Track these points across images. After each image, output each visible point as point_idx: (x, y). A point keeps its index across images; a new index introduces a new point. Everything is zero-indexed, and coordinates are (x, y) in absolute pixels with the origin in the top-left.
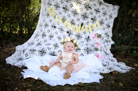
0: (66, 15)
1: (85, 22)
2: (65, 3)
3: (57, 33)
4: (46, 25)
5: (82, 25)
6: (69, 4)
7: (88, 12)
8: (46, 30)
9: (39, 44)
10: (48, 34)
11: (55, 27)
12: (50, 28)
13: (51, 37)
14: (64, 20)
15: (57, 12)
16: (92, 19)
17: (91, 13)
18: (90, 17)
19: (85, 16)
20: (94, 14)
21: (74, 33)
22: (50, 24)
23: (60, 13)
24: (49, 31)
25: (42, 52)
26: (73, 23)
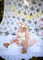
0: (21, 9)
1: (33, 12)
2: (19, 2)
3: (15, 21)
4: (9, 17)
5: (31, 14)
6: (22, 2)
7: (34, 6)
8: (9, 20)
9: (5, 29)
10: (10, 22)
11: (14, 17)
12: (11, 18)
13: (12, 23)
14: (19, 12)
15: (15, 8)
16: (37, 10)
17: (36, 7)
18: (36, 9)
19: (32, 9)
20: (38, 7)
21: (27, 20)
22: (11, 16)
23: (17, 8)
24: (11, 20)
25: (7, 33)
26: (25, 14)
